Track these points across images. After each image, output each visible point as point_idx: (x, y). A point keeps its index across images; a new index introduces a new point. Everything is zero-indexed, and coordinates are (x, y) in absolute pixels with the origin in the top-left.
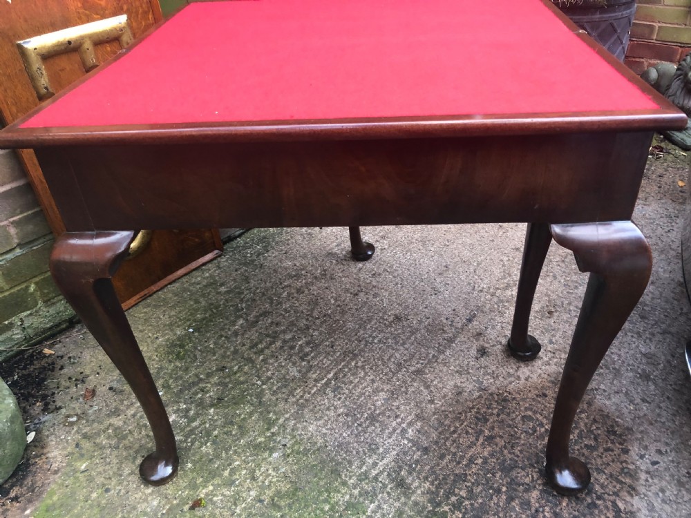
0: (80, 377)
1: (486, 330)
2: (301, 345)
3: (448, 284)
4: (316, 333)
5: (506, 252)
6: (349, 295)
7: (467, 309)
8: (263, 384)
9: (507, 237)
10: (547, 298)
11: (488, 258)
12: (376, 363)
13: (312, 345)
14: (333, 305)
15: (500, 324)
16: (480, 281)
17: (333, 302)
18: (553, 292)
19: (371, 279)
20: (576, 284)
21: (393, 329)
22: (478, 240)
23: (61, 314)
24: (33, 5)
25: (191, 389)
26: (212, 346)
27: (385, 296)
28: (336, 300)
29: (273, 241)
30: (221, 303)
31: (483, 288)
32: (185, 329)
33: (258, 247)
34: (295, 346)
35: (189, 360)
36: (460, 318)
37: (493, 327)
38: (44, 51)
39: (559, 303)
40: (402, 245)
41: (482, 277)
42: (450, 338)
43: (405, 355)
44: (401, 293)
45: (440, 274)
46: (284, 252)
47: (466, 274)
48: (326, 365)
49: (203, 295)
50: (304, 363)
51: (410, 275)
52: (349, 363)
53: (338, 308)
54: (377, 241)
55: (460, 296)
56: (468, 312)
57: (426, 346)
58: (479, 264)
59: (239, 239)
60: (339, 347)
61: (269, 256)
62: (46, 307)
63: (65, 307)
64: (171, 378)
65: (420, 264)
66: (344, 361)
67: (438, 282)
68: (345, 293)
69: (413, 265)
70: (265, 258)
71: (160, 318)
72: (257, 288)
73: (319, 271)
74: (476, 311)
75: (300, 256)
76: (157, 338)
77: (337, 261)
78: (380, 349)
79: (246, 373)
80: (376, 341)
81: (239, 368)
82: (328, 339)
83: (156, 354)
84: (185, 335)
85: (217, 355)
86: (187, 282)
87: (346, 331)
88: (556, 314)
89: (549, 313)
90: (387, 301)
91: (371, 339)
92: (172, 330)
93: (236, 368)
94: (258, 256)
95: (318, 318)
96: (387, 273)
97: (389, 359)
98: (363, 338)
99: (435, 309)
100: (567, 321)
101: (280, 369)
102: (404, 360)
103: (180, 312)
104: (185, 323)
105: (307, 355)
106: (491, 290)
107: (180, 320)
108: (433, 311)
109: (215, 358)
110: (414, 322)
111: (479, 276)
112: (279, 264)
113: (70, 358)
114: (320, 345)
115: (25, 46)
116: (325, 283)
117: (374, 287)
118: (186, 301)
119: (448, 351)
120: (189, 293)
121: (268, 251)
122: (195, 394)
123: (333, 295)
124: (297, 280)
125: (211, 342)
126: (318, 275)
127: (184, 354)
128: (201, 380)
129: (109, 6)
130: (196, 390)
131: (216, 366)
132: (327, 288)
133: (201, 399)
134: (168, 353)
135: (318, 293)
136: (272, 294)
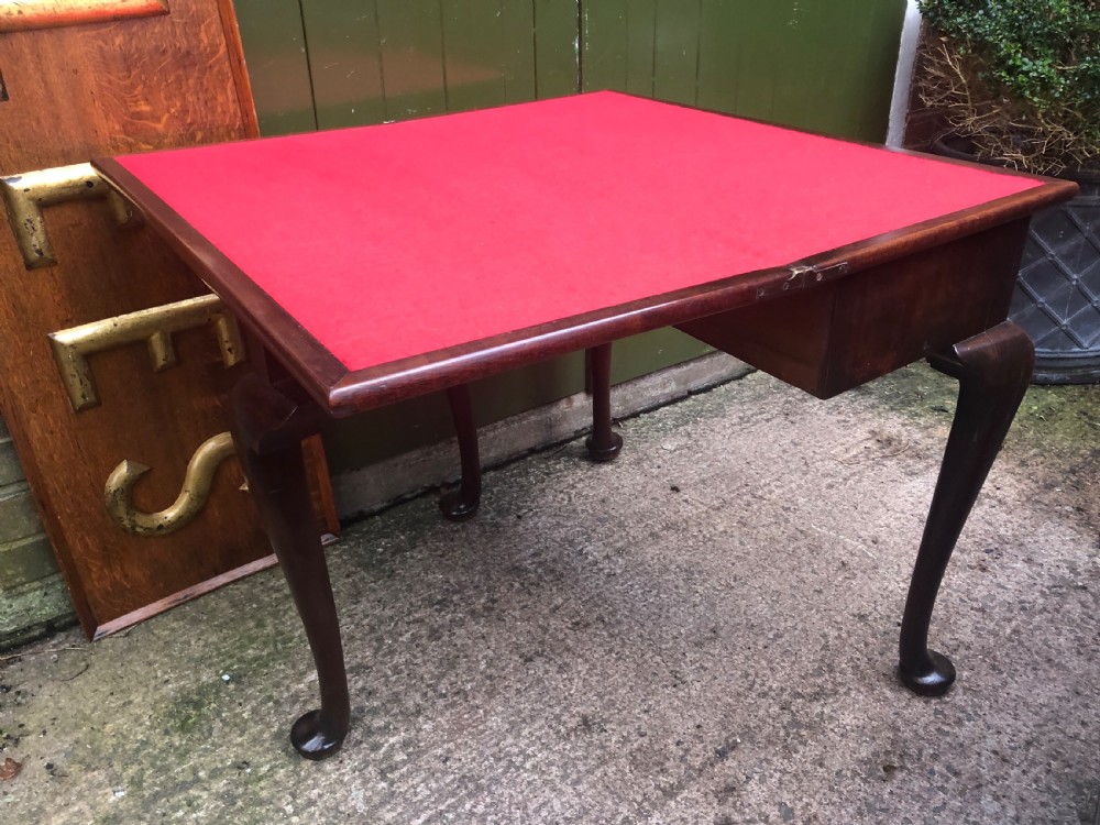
0: (17, 733)
1: (746, 782)
2: (392, 746)
3: (706, 669)
4: (428, 726)
5: (839, 619)
6: (516, 658)
7: (725, 728)
8: (296, 813)
9: (849, 588)
10: (891, 735)
11: (800, 627)
12: (510, 813)
13: (411, 750)
14: (482, 673)
15: (777, 775)
16: (769, 672)
17: (483, 666)
18: (907, 723)
19: (567, 631)
20: (961, 715)
21: (568, 747)
22: (792, 587)
23: (31, 613)
24: (34, 124)
25: (172, 795)
26: (245, 715)
27: (579, 672)
28: (489, 665)
29: (430, 531)
30: (297, 634)
31: (770, 688)
32: (217, 672)
33: (402, 537)
34: (382, 745)
35: (197, 736)
36: (705, 748)
37: (762, 780)
38: (42, 194)
39: (913, 751)
40: (647, 573)
41: (775, 664)
42: (672, 786)
43: (572, 806)
44: (610, 672)
45: (696, 645)
46: (439, 553)
47: (747, 652)
48: (420, 797)
49: (275, 615)
50: (383, 784)
51: (641, 636)
52: (461, 802)
53: (488, 682)
54: (607, 557)
55: (719, 699)
56: (724, 734)
57: (619, 797)
58: (777, 636)
59: (377, 518)
60: (458, 765)
61: (412, 557)
62: (7, 598)
63: (41, 601)
64: (153, 765)
65: (668, 617)
66: (453, 794)
67: (687, 660)
68: (511, 652)
69: (654, 617)
70: (403, 562)
71: (189, 645)
72: (366, 616)
73: (482, 601)
74: (741, 736)
75: (463, 566)
76: (167, 681)
77: (522, 584)
78: (529, 783)
79: (276, 783)
80: (528, 765)
81: (271, 769)
82: (444, 742)
83: (151, 713)
84: (213, 685)
85: (245, 737)
86: (262, 583)
87: (483, 732)
88: (900, 775)
89: (885, 769)
90: (581, 683)
91: (520, 759)
92: (196, 671)
93: (265, 769)
94: (393, 554)
95: (445, 696)
96: (601, 626)
97: (537, 811)
98: (508, 754)
99: (662, 716)
100: (920, 796)
101: (337, 787)
102: (566, 819)
103: (225, 638)
104: (223, 661)
105: (393, 769)
106: (785, 696)
107: (219, 654)
108: (657, 722)
109: (240, 740)
110: (614, 739)
111: (770, 662)
112: (423, 575)
113: (18, 693)
114: (425, 752)
115: (11, 184)
116: (483, 627)
117: (568, 649)
118: (243, 619)
119: (657, 814)
120: (255, 606)
121: (414, 548)
122: (175, 809)
123: (490, 653)
124: (439, 611)
125: (248, 707)
126: (479, 607)
127: (194, 723)
128: (197, 780)
129: (171, 132)
130: (179, 801)
131: (235, 757)
132: (483, 638)
133: (179, 821)
134: (171, 715)
135: (462, 645)
136: (386, 632)
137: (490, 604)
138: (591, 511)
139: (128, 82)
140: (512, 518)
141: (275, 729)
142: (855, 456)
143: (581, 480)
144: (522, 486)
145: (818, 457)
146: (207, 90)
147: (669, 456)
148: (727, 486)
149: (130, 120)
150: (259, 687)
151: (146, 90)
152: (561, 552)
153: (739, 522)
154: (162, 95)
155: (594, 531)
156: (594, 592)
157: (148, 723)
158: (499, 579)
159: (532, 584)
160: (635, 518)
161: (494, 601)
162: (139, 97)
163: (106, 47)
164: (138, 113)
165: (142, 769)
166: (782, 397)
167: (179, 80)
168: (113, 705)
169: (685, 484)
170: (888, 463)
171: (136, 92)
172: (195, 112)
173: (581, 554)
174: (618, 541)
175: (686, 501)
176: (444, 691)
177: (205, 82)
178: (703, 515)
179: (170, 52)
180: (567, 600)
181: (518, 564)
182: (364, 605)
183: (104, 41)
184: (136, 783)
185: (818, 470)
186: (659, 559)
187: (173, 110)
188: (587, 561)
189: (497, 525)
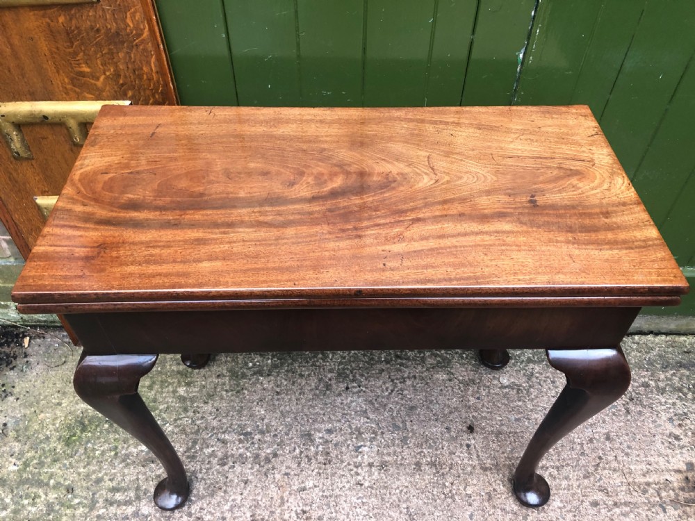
0: (9, 390)
14: (222, 512)
17: (227, 507)
25: (32, 486)
26: (97, 453)
28: (231, 510)
29: (288, 365)
33: (270, 361)
35: (69, 451)
40: (383, 499)
46: (278, 390)
49: (163, 383)
54: (371, 465)
61: (261, 383)
64: (40, 458)
68: (250, 507)
72: (202, 418)
73: (268, 451)
75: (282, 412)
77: (301, 452)
79: (73, 516)
81: (79, 504)
83: (63, 419)
85: (85, 470)
93: (76, 501)
94: (255, 373)
109: (82, 470)
112: (255, 403)
113: (27, 362)
116: (252, 474)
120: (159, 369)
121: (268, 375)
122: (27, 496)
123: (239, 498)
124: (241, 441)
125: (102, 448)
126: (263, 454)
127: (74, 441)
128: (47, 484)
129: (108, 88)
130: (32, 492)
131: (72, 481)
132: (246, 483)
133: (23, 506)
134: (69, 427)
135: (231, 481)
136: (203, 439)
137: (271, 456)
138: (395, 414)
139: (71, 50)
140: (343, 386)
141: (100, 475)
142: (648, 484)
143: (415, 377)
144: (372, 359)
145: (614, 464)
146: (134, 62)
147: (497, 390)
148: (512, 450)
149: (75, 76)
150: (117, 436)
151: (86, 57)
152: (346, 440)
153: (489, 494)
154: (99, 62)
155: (382, 433)
156: (337, 492)
157: (57, 425)
158: (292, 438)
159: (307, 456)
160: (420, 441)
161: (275, 455)
162: (81, 61)
163: (52, 24)
164: (81, 72)
165: (34, 457)
166: (644, 377)
167: (111, 53)
168: (53, 401)
169: (483, 429)
170: (671, 511)
171: (78, 58)
172: (125, 77)
173: (356, 451)
174: (389, 454)
175: (468, 446)
176: (193, 512)
177: (132, 56)
178: (469, 469)
179: (103, 31)
180: (315, 486)
181: (313, 432)
182: (208, 408)
183: (50, 18)
184: (26, 465)
185: (601, 479)
186: (402, 491)
187: (108, 73)
188: (355, 460)
189: (328, 387)
